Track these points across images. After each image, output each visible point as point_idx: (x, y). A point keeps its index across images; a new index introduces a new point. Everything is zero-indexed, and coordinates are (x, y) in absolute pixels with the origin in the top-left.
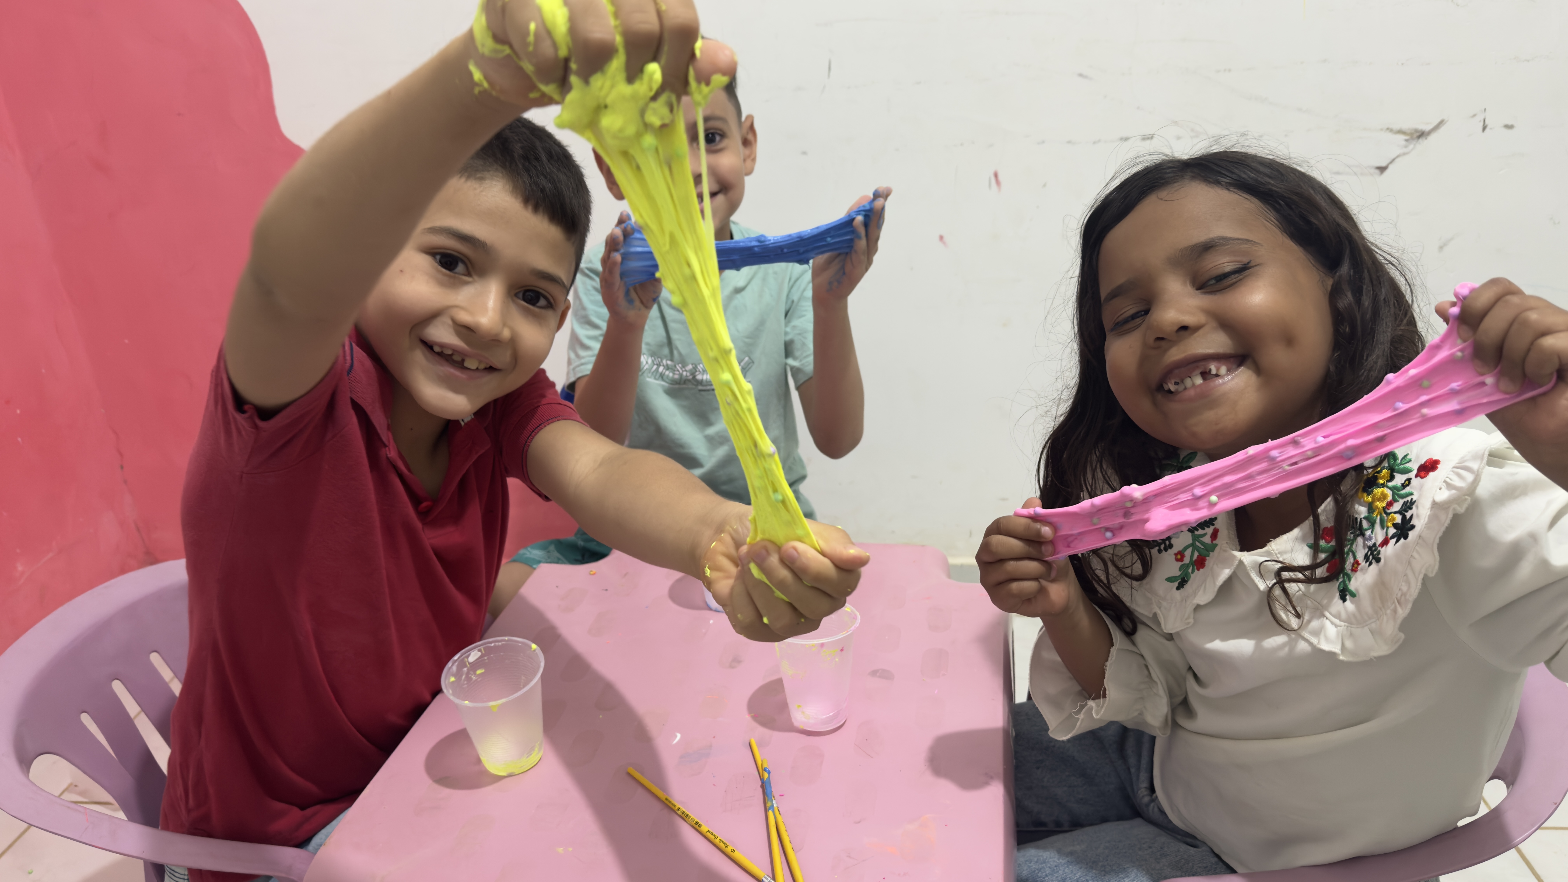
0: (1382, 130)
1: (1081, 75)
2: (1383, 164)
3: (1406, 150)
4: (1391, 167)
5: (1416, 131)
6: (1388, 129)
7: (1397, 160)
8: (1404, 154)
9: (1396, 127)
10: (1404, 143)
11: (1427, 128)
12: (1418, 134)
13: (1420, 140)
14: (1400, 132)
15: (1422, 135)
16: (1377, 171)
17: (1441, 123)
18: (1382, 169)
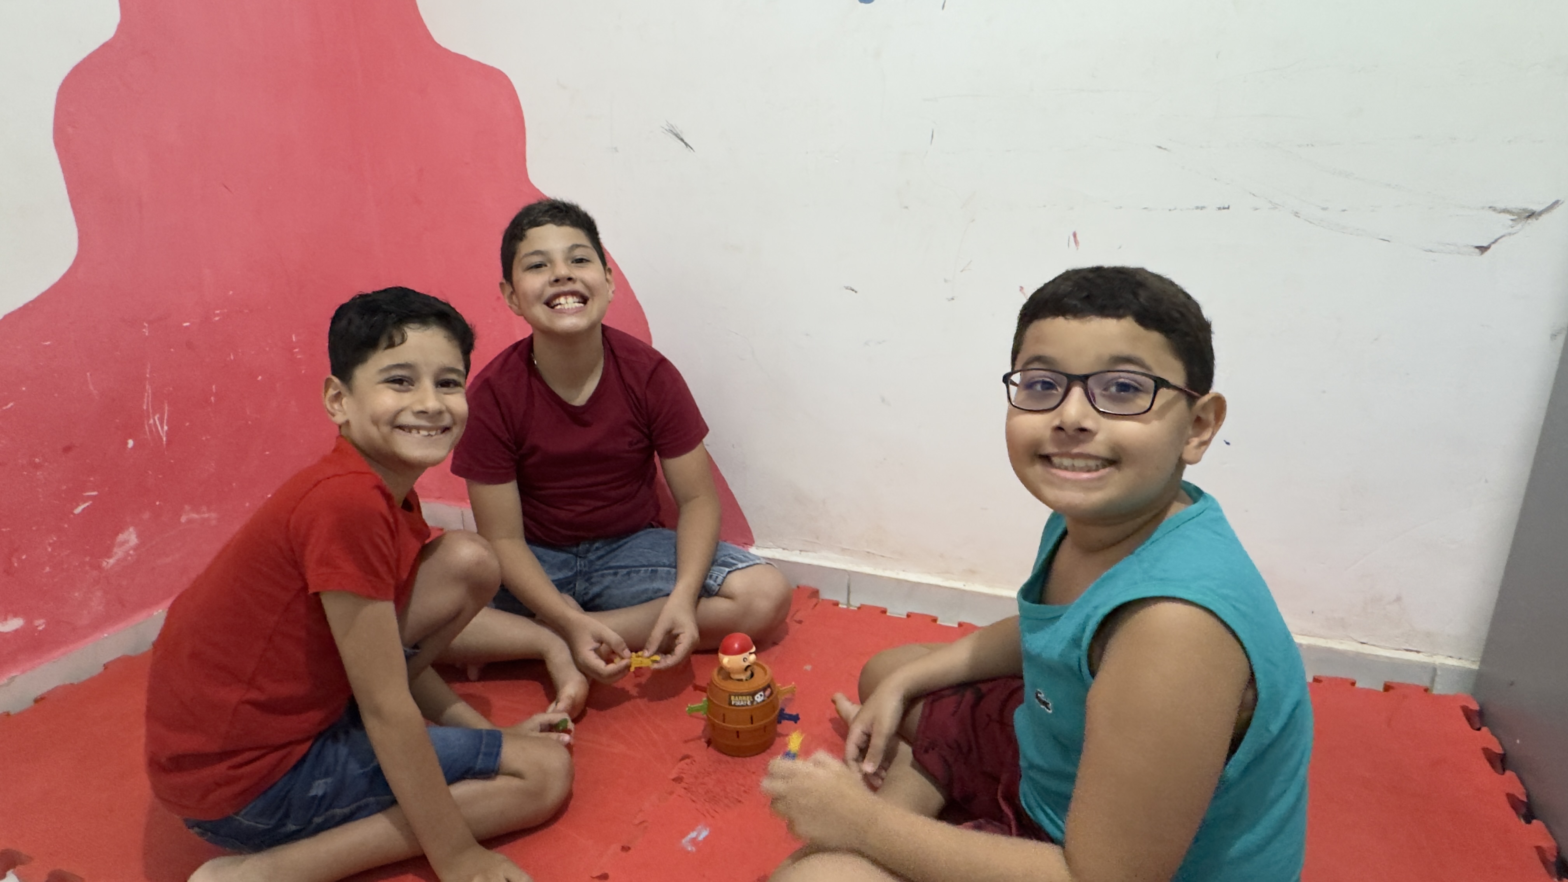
0: (1483, 208)
1: (1160, 147)
2: (1485, 245)
3: (1510, 230)
4: (1493, 246)
5: (1525, 210)
6: (1490, 207)
7: (1500, 241)
8: (1510, 234)
9: (1501, 205)
10: (1511, 223)
11: (1537, 208)
12: (1527, 214)
13: (1530, 221)
14: (1506, 211)
15: (1531, 215)
16: (1477, 250)
17: (1556, 203)
18: (1483, 249)
